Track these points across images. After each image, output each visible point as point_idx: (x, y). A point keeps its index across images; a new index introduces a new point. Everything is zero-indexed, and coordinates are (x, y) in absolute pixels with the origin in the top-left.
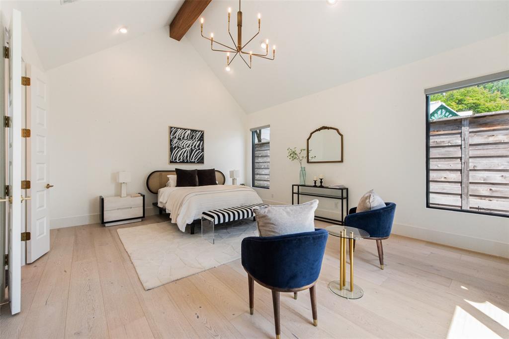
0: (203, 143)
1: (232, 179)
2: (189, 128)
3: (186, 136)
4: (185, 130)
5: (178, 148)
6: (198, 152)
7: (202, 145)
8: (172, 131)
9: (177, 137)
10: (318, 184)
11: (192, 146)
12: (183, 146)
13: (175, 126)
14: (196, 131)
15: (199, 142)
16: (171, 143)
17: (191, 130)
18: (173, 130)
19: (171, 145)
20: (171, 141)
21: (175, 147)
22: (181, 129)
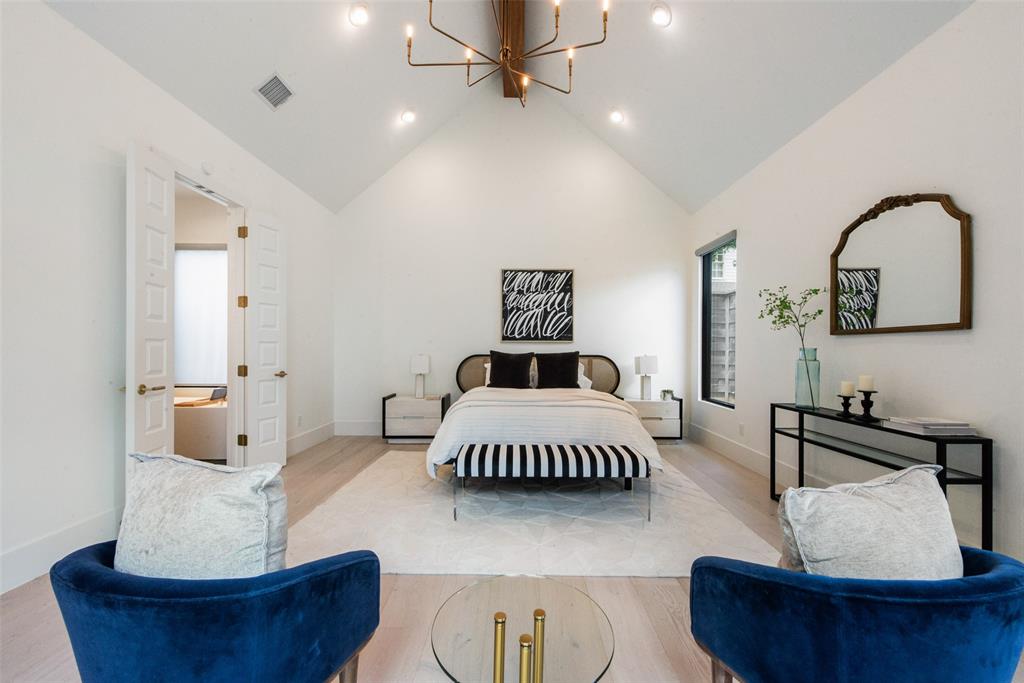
0: (571, 296)
1: (639, 376)
2: (539, 268)
3: (534, 285)
4: (532, 272)
5: (518, 309)
6: (559, 315)
7: (569, 301)
8: (505, 278)
9: (516, 289)
10: (856, 409)
11: (546, 304)
12: (528, 306)
13: (511, 268)
14: (556, 272)
15: (563, 294)
16: (504, 300)
17: (545, 272)
18: (508, 277)
19: (504, 304)
20: (504, 297)
21: (512, 309)
22: (523, 271)
